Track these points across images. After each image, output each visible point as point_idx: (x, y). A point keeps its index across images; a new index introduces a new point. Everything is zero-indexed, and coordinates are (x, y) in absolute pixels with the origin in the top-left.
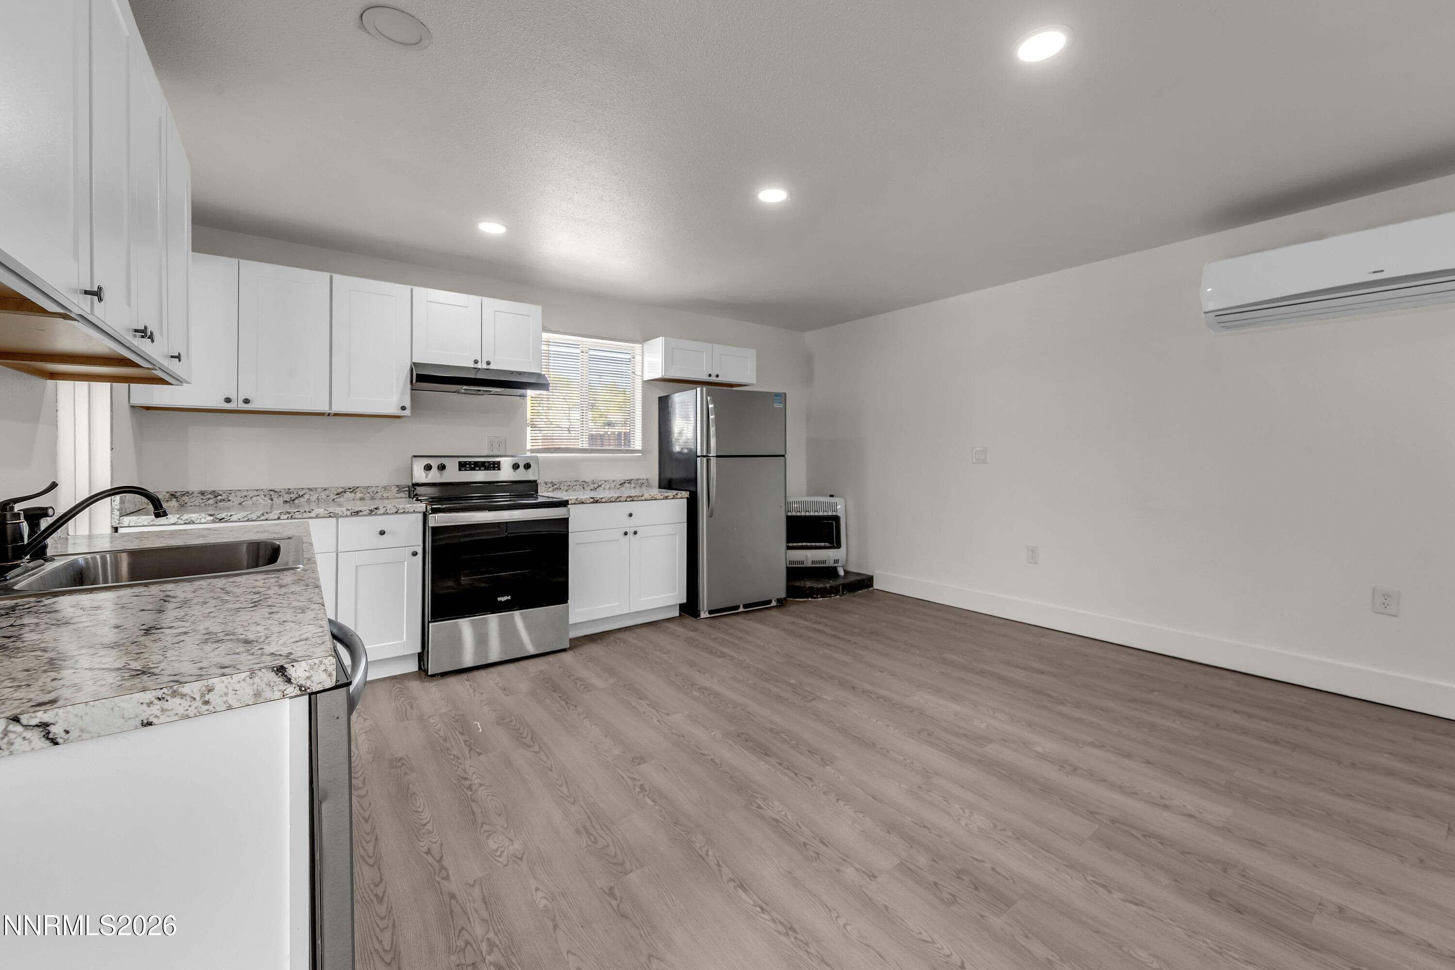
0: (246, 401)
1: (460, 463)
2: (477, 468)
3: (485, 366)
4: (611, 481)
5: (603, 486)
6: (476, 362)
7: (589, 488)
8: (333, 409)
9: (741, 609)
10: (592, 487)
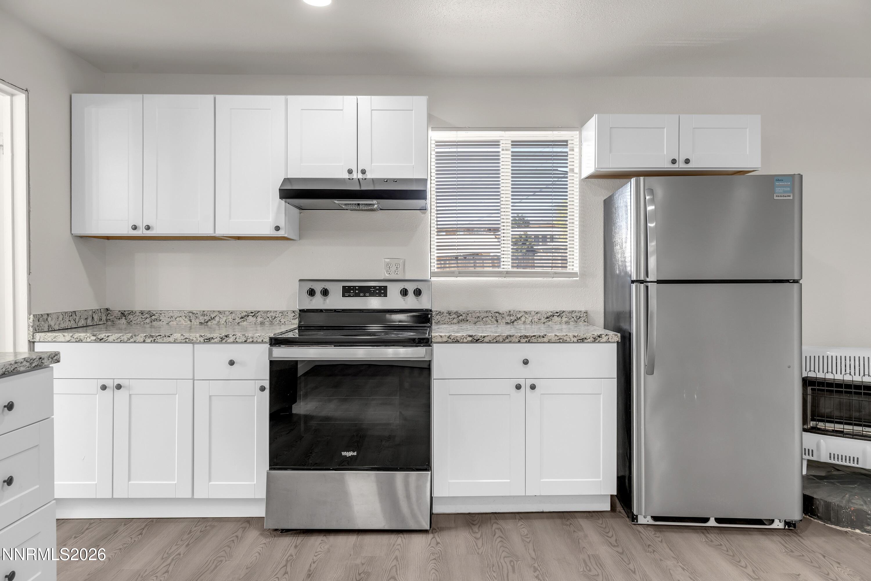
0: (148, 228)
1: (344, 287)
2: (362, 294)
3: (360, 176)
4: (533, 313)
5: (523, 319)
6: (350, 172)
7: (504, 321)
8: (216, 233)
9: (712, 523)
10: (508, 319)
